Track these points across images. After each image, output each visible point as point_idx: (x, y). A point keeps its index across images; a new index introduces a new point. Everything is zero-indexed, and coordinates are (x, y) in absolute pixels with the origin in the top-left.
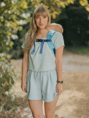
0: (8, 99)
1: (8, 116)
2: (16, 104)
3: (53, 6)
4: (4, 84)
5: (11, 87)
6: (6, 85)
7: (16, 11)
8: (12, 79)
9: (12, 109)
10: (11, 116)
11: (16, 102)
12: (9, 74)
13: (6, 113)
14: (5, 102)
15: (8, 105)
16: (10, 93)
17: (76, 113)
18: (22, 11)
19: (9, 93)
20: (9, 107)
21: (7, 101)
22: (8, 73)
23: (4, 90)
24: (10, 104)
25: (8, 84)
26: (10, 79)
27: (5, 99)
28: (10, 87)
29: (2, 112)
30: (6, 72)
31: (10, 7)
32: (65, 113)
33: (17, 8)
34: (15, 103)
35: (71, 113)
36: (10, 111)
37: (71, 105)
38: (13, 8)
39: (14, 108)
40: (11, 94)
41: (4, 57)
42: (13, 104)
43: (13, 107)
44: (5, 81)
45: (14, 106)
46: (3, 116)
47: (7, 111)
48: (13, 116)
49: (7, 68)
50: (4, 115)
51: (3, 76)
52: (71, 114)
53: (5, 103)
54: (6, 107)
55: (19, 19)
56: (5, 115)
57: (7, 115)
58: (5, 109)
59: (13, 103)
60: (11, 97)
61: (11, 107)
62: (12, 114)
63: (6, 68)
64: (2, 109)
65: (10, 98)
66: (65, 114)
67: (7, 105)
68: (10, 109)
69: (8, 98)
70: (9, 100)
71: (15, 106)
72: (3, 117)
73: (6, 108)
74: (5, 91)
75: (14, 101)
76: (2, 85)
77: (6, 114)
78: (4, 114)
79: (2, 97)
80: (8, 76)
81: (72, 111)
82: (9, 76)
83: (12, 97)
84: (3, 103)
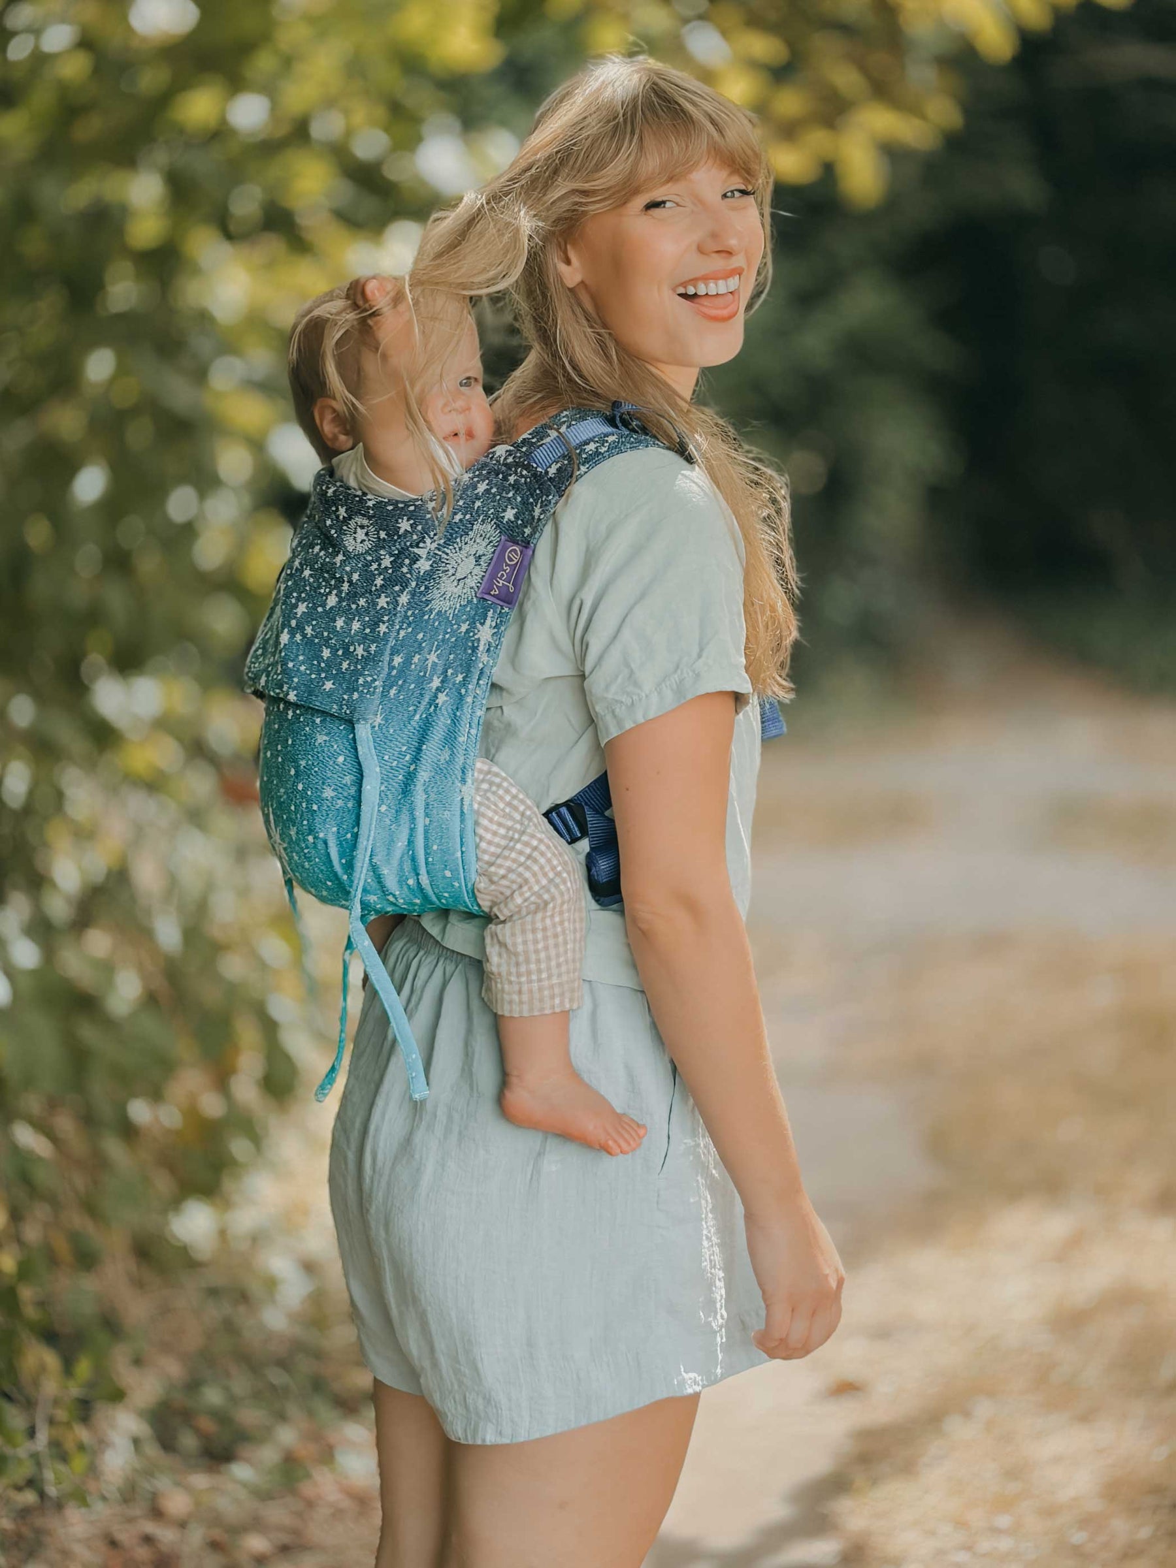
0: (214, 1312)
1: (215, 1546)
2: (318, 1385)
3: (844, 29)
4: (156, 1095)
5: (256, 1138)
6: (192, 1113)
7: (330, 103)
8: (270, 1027)
9: (268, 1455)
10: (256, 1543)
11: (318, 1355)
12: (233, 967)
13: (177, 1503)
14: (166, 1348)
15: (213, 1396)
16: (245, 1219)
17: (1145, 1533)
18: (420, 97)
19: (223, 1233)
20: (222, 1417)
21: (193, 1340)
22: (217, 948)
23: (163, 1184)
24: (241, 1384)
25: (212, 1105)
26: (247, 1034)
27: (165, 1310)
28: (239, 1147)
29: (129, 1494)
30: (192, 934)
31: (245, 48)
32: (1004, 1521)
33: (355, 68)
34: (305, 1365)
35: (1086, 1522)
36: (241, 1471)
37: (1085, 1418)
38: (288, 62)
39: (287, 1436)
40: (257, 1239)
41: (163, 724)
42: (276, 1377)
43: (282, 1417)
44: (167, 1066)
45: (292, 1409)
46: (148, 1540)
47: (200, 1480)
48: (285, 1550)
49: (210, 887)
50: (150, 1527)
51: (151, 1000)
52: (1079, 1537)
53: (174, 1368)
54: (187, 1416)
55: (370, 205)
56: (166, 1535)
57: (197, 1536)
58: (167, 1443)
59: (283, 1364)
60: (255, 1288)
61: (250, 1416)
62: (256, 1524)
63: (191, 882)
64: (136, 1442)
65: (243, 1297)
66: (996, 1531)
67: (193, 1385)
68: (245, 1450)
69: (213, 1292)
70: (229, 1327)
71: (311, 1414)
72: (143, 1553)
73: (188, 1441)
74: (176, 1203)
75: (298, 1347)
76: (140, 1111)
77: (182, 1525)
78: (157, 1513)
79: (139, 1284)
80: (210, 995)
81: (1095, 1505)
82: (232, 990)
83: (271, 1283)
84: (138, 1362)
